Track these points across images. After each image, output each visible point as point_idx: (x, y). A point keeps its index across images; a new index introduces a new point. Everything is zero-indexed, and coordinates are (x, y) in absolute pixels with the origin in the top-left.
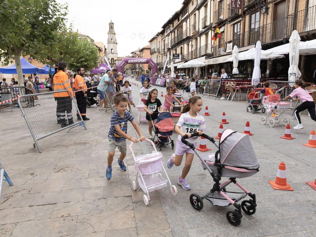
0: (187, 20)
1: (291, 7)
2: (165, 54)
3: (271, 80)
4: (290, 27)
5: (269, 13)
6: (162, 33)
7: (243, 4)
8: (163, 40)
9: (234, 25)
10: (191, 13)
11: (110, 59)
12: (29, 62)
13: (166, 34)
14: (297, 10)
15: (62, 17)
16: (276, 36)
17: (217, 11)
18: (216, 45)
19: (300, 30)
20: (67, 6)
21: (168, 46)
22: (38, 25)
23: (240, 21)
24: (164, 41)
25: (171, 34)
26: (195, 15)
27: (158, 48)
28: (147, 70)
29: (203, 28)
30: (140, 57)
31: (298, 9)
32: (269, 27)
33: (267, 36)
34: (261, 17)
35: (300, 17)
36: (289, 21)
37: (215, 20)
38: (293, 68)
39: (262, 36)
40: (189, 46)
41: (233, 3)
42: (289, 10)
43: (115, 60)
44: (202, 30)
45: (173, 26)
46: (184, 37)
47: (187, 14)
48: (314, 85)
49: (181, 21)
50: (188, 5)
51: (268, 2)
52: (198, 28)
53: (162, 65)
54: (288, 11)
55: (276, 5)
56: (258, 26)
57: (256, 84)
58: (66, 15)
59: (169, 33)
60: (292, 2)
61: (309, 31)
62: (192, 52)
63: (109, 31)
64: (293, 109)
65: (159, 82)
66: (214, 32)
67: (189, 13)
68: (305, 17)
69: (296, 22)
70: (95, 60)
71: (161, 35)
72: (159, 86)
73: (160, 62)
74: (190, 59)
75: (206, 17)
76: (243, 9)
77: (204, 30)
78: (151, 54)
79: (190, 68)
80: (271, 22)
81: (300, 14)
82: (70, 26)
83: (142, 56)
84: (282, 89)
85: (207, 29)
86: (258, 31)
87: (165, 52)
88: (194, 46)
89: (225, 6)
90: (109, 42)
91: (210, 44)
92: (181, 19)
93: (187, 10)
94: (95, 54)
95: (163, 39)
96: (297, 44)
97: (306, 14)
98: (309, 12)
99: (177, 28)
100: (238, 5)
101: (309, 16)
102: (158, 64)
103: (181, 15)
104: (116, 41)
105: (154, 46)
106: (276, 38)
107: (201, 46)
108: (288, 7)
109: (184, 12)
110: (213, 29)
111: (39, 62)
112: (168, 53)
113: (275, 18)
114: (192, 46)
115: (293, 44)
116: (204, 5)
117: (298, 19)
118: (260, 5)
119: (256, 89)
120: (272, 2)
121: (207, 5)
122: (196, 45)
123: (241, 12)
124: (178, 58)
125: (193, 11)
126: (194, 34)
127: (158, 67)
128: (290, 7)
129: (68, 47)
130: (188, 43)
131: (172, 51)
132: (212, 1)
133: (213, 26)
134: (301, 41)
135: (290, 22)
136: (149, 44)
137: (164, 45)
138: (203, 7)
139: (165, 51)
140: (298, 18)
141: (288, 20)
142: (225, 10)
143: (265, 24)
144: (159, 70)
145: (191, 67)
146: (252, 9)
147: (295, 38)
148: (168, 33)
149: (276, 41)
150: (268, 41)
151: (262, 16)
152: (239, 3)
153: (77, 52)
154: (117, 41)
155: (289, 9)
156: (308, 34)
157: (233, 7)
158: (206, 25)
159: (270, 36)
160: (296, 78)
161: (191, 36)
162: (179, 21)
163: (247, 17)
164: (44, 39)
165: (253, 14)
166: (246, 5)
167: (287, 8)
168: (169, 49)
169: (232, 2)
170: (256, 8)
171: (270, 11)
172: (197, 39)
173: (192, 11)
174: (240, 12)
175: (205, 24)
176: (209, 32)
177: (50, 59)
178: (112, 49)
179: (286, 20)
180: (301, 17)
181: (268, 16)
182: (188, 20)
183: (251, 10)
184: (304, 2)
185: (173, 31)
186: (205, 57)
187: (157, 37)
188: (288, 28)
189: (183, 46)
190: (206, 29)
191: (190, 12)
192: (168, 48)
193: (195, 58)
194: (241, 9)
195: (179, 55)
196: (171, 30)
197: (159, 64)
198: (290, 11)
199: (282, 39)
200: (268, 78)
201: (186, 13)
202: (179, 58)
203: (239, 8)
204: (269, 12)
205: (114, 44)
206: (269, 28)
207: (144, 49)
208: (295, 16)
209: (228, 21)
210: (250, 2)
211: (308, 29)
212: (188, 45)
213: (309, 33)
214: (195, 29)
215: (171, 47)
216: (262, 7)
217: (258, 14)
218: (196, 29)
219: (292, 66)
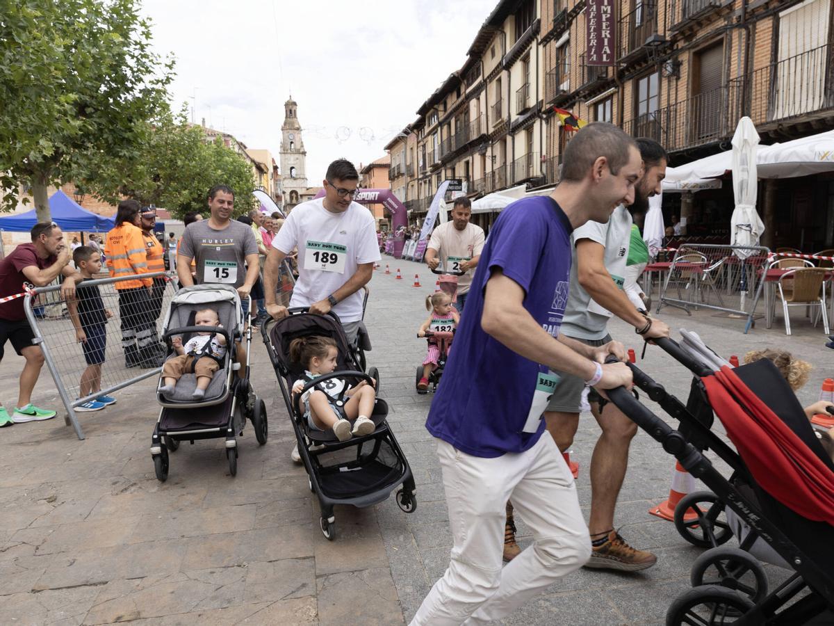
0: (480, 94)
1: (735, 61)
2: (426, 179)
3: (691, 242)
4: (734, 111)
5: (681, 76)
6: (419, 126)
7: (617, 53)
8: (422, 143)
9: (596, 105)
10: (488, 77)
11: (288, 192)
12: (77, 201)
13: (427, 130)
14: (749, 68)
15: (159, 87)
16: (699, 131)
17: (554, 72)
18: (552, 156)
19: (759, 117)
20: (173, 62)
21: (432, 159)
22: (95, 107)
23: (610, 97)
24: (424, 146)
25: (439, 129)
26: (499, 80)
27: (408, 164)
28: (380, 220)
29: (520, 114)
30: (363, 186)
31: (752, 65)
32: (683, 109)
33: (678, 132)
34: (663, 85)
35: (757, 86)
36: (730, 95)
37: (548, 92)
38: (744, 212)
39: (667, 133)
40: (487, 159)
41: (593, 50)
42: (732, 67)
43: (301, 196)
44: (518, 119)
45: (445, 110)
46: (474, 136)
47: (480, 79)
48: (798, 253)
49: (466, 97)
50: (481, 58)
51: (680, 47)
52: (507, 115)
53: (419, 206)
54: (729, 70)
55: (699, 56)
56: (656, 109)
57: (653, 253)
58: (169, 82)
59: (436, 128)
60: (737, 47)
61: (780, 120)
62: (493, 172)
63: (285, 124)
64: (748, 315)
65: (412, 248)
66: (547, 123)
67: (486, 77)
68: (770, 84)
69: (748, 97)
70: (247, 194)
71: (415, 131)
72: (410, 259)
73: (412, 201)
74: (490, 191)
75: (526, 86)
76: (617, 67)
77: (521, 118)
78: (392, 178)
79: (488, 214)
80: (687, 97)
81: (759, 78)
82: (183, 110)
83: (367, 183)
84: (719, 266)
85: (530, 115)
86: (656, 120)
87: (428, 174)
88: (498, 159)
89: (573, 59)
90: (284, 150)
91: (539, 154)
92: (465, 92)
93: (478, 69)
94: (248, 181)
95: (420, 142)
96: (751, 150)
97: (772, 78)
98: (780, 73)
99: (456, 113)
100: (605, 56)
101: (781, 83)
102: (408, 205)
103: (466, 82)
104: (302, 146)
105: (399, 160)
106: (701, 136)
107: (516, 158)
108: (727, 60)
109: (473, 74)
110: (544, 116)
111: (99, 200)
112: (434, 178)
113: (698, 87)
114: (493, 158)
115: (742, 151)
116: (522, 56)
117: (754, 90)
118: (659, 54)
119: (654, 265)
120: (689, 49)
121: (528, 55)
122: (504, 156)
123: (614, 74)
124: (459, 188)
125: (494, 70)
126: (496, 128)
127: (409, 212)
128: (733, 59)
129: (176, 163)
130: (484, 151)
131: (443, 172)
132: (541, 47)
133: (543, 110)
134: (760, 143)
135: (735, 97)
136: (386, 154)
137: (424, 156)
138: (518, 61)
139: (426, 173)
140: (754, 86)
141: (729, 92)
142: (573, 68)
143: (673, 102)
144: (411, 219)
145: (491, 211)
146: (641, 65)
147: (746, 137)
148: (432, 127)
149: (701, 144)
150: (681, 146)
151: (665, 83)
152: (608, 52)
153: (199, 175)
154: (305, 147)
155: (730, 65)
156: (780, 127)
157: (593, 62)
158: (527, 107)
159: (687, 133)
160: (751, 238)
161: (489, 133)
162: (459, 95)
163: (629, 87)
164: (110, 142)
165: (642, 78)
166: (624, 55)
167: (725, 63)
168: (436, 168)
169: (590, 48)
170: (650, 62)
171: (685, 70)
172: (505, 141)
173: (492, 73)
174: (610, 74)
175: (525, 104)
176: (534, 122)
177: (129, 192)
178: (292, 168)
179: (724, 91)
180: (760, 85)
181: (679, 83)
182: (483, 94)
183: (638, 68)
184: (767, 49)
185: (446, 121)
186: (524, 186)
187: (405, 135)
188: (730, 112)
189: (470, 158)
190: (528, 115)
191: (487, 73)
192: (432, 163)
193: (500, 190)
194: (614, 67)
195: (460, 182)
196: (441, 119)
197: (412, 205)
198: (734, 71)
199: (716, 140)
200: (684, 236)
201: (478, 77)
202: (461, 190)
203: (607, 65)
204: (681, 72)
205: (297, 156)
206: (682, 112)
207: (373, 167)
208: (747, 81)
209: (580, 95)
210: (633, 48)
211: (779, 114)
212: (483, 156)
213: (780, 125)
214: (500, 116)
215: (440, 162)
216: (665, 61)
217: (654, 78)
218: (503, 117)
219: (741, 205)
